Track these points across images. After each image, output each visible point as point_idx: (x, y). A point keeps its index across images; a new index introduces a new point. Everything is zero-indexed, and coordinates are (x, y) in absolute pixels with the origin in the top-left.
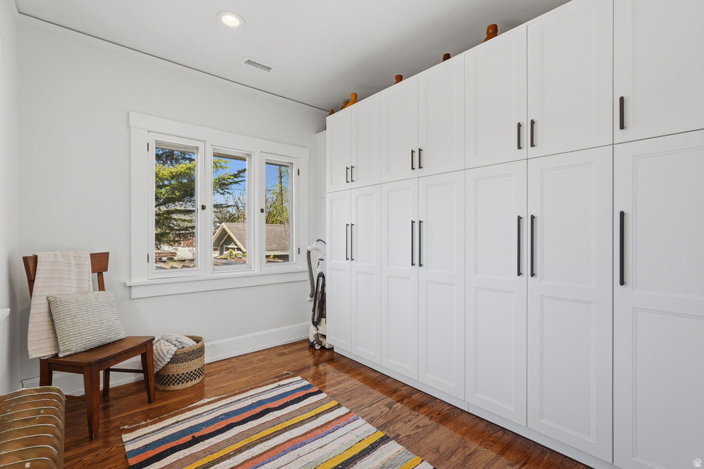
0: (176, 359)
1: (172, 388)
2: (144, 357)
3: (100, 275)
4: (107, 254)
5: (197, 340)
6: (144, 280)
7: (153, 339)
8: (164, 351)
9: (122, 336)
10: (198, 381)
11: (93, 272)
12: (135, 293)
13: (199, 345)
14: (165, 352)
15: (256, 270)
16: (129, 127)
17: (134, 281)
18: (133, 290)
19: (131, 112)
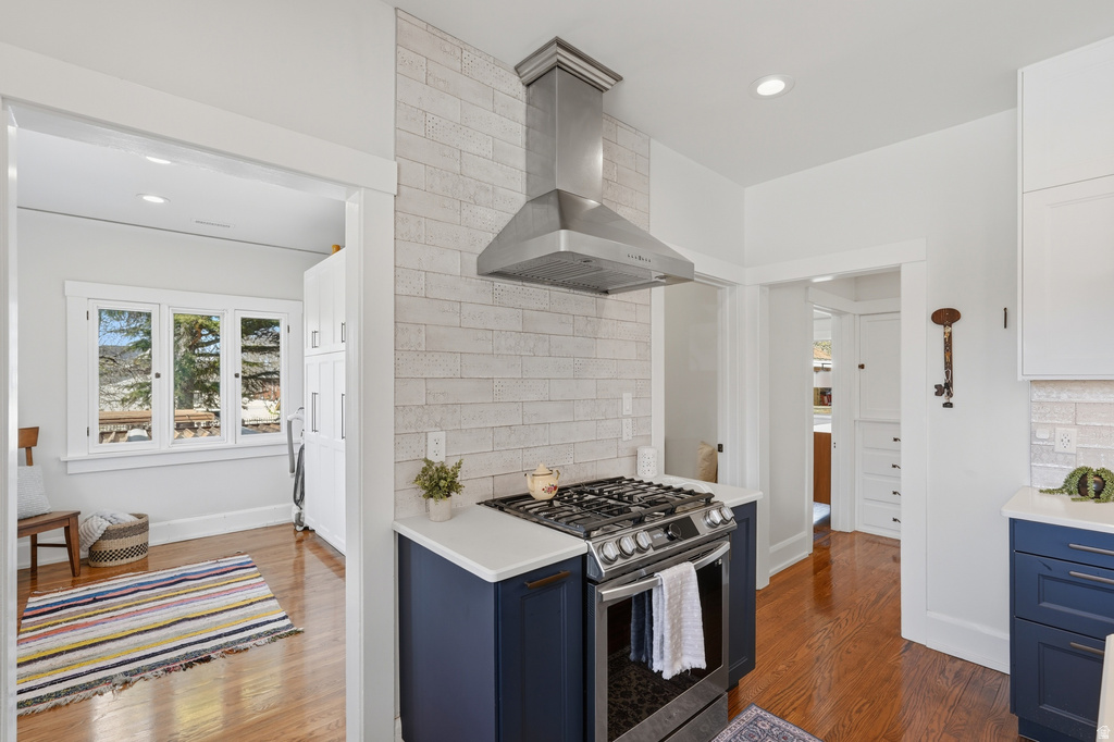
0: (107, 535)
1: (103, 564)
2: (67, 529)
3: (29, 449)
4: (38, 428)
5: (139, 516)
6: (83, 455)
7: (79, 513)
8: (93, 526)
9: (46, 511)
10: (140, 557)
11: (19, 447)
12: (72, 469)
13: (141, 521)
14: (95, 527)
15: (231, 443)
16: (65, 297)
17: (71, 455)
18: (69, 465)
19: (67, 282)
